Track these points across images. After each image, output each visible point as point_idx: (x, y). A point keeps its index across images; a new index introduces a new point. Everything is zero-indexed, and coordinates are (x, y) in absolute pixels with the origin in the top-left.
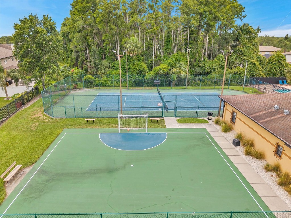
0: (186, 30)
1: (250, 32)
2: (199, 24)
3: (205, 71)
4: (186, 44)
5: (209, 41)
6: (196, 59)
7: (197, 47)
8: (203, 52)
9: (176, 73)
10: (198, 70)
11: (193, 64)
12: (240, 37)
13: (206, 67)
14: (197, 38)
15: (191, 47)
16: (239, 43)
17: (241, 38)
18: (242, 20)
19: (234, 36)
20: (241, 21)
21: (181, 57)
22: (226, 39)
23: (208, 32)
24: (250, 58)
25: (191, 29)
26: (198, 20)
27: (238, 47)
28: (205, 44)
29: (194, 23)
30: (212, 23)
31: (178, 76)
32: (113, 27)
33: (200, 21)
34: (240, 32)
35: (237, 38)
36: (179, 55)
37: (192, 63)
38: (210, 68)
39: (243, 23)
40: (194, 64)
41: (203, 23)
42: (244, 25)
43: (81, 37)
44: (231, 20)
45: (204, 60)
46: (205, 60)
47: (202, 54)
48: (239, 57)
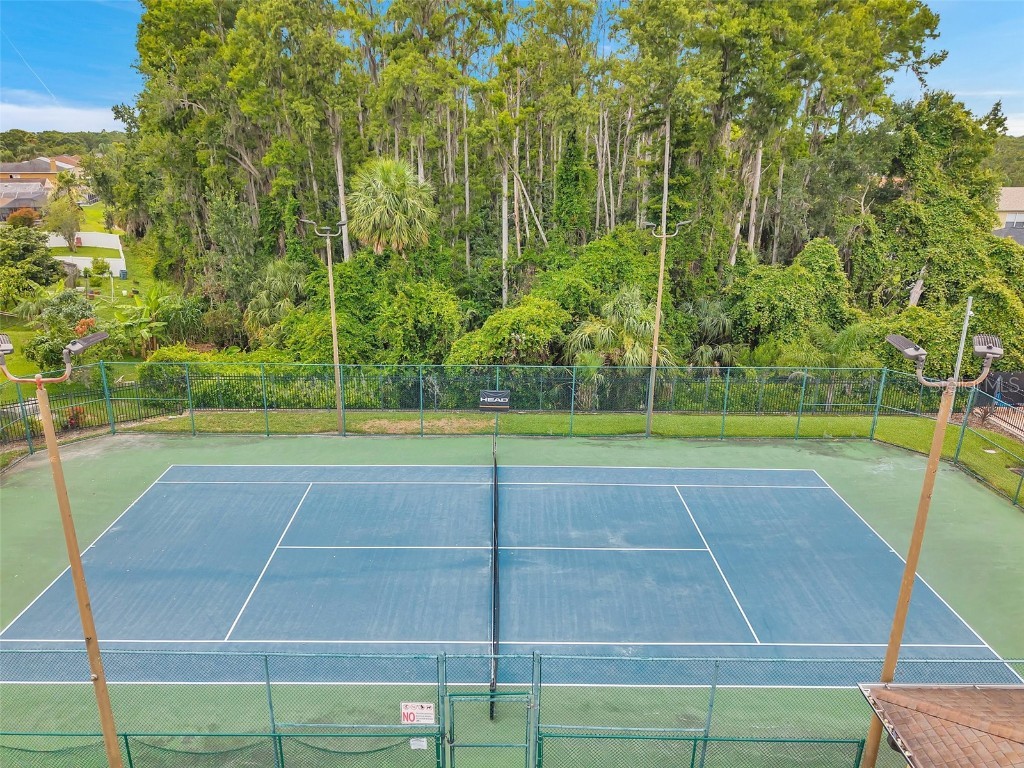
0: (658, 126)
1: (959, 133)
2: (719, 95)
3: (747, 321)
4: (656, 189)
5: (767, 175)
6: (702, 258)
7: (709, 205)
8: (738, 226)
9: (598, 342)
10: (714, 315)
11: (690, 284)
12: (910, 156)
13: (751, 300)
14: (709, 160)
15: (679, 203)
16: (908, 185)
17: (917, 160)
18: (924, 77)
19: (885, 151)
20: (921, 79)
21: (630, 256)
22: (846, 165)
23: (763, 132)
24: (959, 254)
25: (679, 121)
26: (715, 74)
27: (902, 200)
28: (748, 190)
29: (697, 91)
30: (785, 93)
31: (609, 361)
32: (303, 110)
33: (722, 81)
34: (914, 133)
35: (895, 161)
36: (621, 246)
37: (685, 279)
38: (773, 309)
39: (924, 90)
40: (695, 283)
41: (737, 91)
42: (933, 101)
43: (176, 153)
44: (872, 74)
45: (744, 264)
46: (747, 261)
47: (732, 236)
48: (907, 250)
